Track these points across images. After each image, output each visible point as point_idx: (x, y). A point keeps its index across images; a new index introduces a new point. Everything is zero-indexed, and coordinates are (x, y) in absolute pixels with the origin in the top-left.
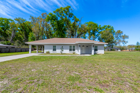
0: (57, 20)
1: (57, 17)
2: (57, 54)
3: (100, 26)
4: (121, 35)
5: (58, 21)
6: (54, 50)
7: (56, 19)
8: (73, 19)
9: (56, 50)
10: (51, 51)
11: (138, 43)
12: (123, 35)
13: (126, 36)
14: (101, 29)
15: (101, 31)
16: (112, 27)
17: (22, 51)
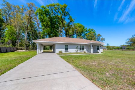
0: (49, 16)
1: (50, 12)
2: (69, 53)
3: (86, 29)
4: (100, 38)
5: (51, 17)
6: (66, 49)
7: (49, 14)
8: (68, 19)
9: (67, 50)
10: (63, 51)
11: (108, 44)
12: (102, 38)
13: (103, 39)
14: (86, 31)
15: (86, 33)
16: (95, 31)
17: (2, 51)
